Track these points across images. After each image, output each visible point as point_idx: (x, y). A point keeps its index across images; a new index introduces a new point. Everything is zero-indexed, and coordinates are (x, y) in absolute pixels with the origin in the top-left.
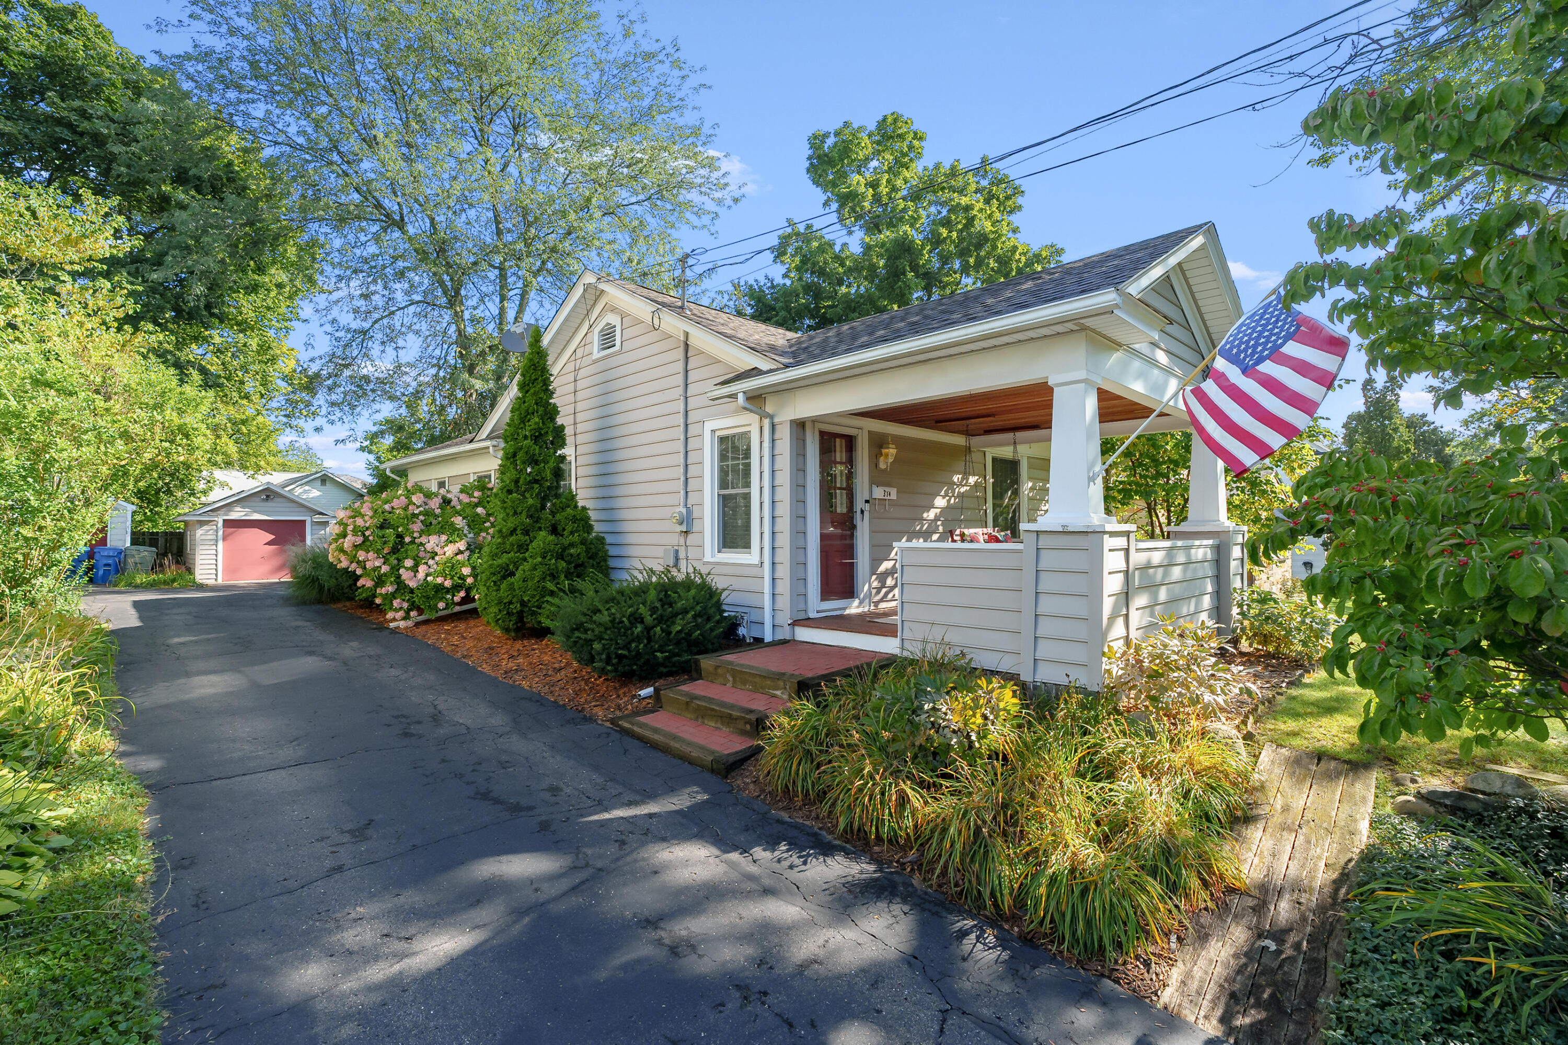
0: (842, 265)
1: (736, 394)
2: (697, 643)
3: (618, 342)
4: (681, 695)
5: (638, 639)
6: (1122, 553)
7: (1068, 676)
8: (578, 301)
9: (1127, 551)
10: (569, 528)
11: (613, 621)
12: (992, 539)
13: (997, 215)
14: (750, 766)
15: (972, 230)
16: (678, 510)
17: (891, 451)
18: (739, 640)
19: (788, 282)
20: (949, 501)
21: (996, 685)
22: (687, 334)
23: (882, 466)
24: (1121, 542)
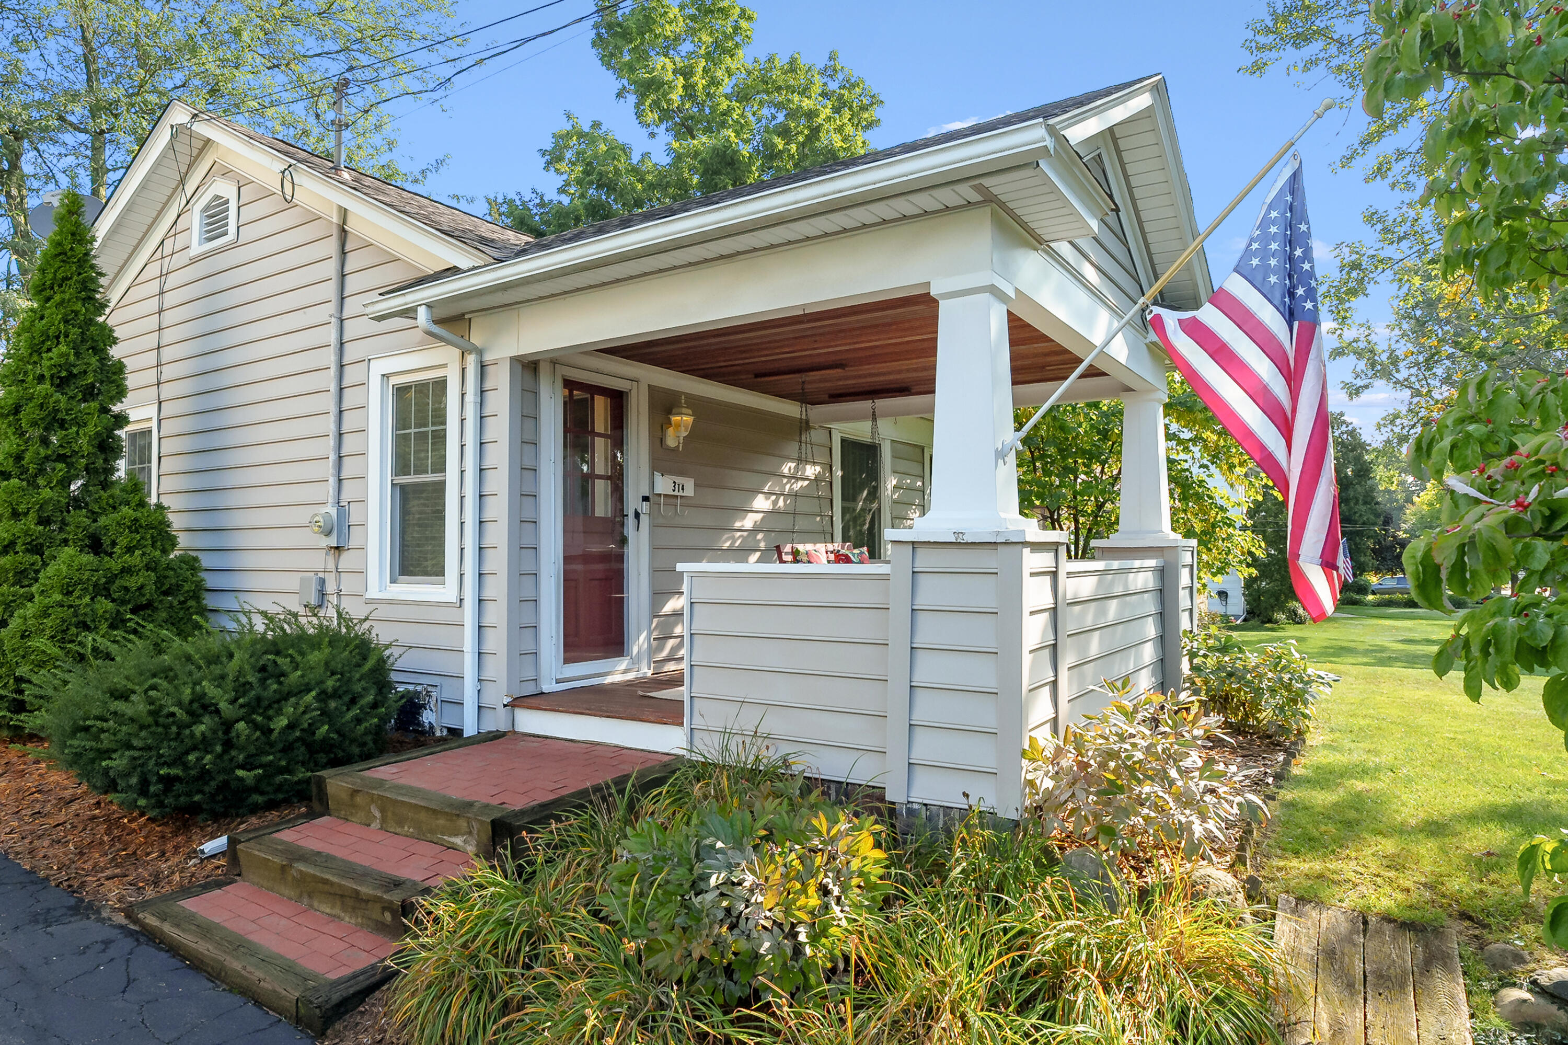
0: (641, 180)
1: (414, 310)
2: (326, 745)
3: (232, 229)
4: (275, 852)
5: (204, 744)
6: (1047, 579)
7: (966, 795)
8: (163, 156)
9: (1054, 574)
10: (123, 541)
11: (154, 713)
12: (841, 558)
13: (849, 129)
14: (374, 1005)
15: (817, 144)
16: (323, 510)
17: (684, 420)
18: (423, 733)
19: (565, 200)
20: (775, 503)
21: (843, 826)
22: (344, 213)
23: (671, 442)
24: (1045, 560)
